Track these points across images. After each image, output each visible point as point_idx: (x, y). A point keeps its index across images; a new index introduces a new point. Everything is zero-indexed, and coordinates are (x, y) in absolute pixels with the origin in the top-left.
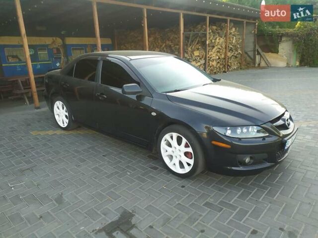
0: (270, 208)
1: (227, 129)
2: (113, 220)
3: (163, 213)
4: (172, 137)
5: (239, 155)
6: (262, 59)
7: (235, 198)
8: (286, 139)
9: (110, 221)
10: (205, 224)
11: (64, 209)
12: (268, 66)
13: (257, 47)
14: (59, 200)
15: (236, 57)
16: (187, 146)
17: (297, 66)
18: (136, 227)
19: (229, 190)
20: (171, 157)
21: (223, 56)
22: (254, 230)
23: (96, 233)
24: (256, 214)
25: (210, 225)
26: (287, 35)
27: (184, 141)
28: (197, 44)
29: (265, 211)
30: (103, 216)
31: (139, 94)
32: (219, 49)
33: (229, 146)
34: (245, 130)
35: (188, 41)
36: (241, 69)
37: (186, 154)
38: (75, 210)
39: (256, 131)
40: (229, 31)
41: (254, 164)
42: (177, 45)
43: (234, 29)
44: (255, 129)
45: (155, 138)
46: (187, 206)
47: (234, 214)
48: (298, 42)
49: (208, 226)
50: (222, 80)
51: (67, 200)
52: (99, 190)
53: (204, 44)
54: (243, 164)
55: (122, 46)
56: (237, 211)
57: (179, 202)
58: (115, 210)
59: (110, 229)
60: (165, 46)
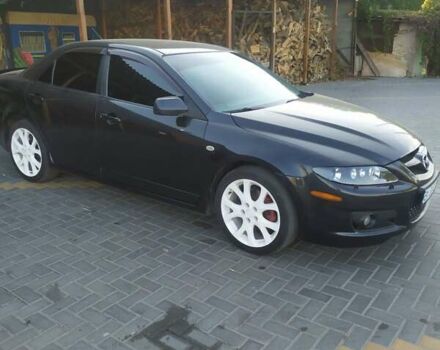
0: (403, 293)
1: (334, 172)
2: (156, 320)
3: (235, 307)
4: (242, 188)
5: (354, 213)
6: (365, 63)
7: (348, 281)
8: (424, 187)
9: (152, 322)
10: (307, 319)
11: (66, 308)
12: (375, 75)
13: (357, 41)
14: (54, 294)
15: (322, 58)
16: (268, 200)
17: (424, 77)
18: (197, 329)
19: (337, 271)
20: (239, 221)
21: (300, 56)
22: (383, 324)
23: (132, 340)
24: (383, 301)
25: (315, 321)
26: (408, 21)
27: (264, 192)
28: (256, 32)
29: (397, 297)
30: (138, 315)
31: (181, 115)
32: (294, 42)
33: (338, 199)
34: (362, 173)
35: (240, 27)
36: (330, 79)
37: (267, 215)
38: (86, 308)
39: (378, 174)
40: (310, 11)
41: (375, 227)
42: (220, 33)
43: (318, 8)
44: (377, 170)
45: (211, 191)
46: (274, 295)
47: (349, 304)
48: (426, 34)
49: (312, 321)
50: (316, 95)
51: (67, 294)
52: (121, 278)
53: (268, 32)
54: (360, 226)
55: (116, 32)
56: (352, 299)
57: (261, 290)
58: (157, 306)
59: (154, 333)
60: (198, 34)
